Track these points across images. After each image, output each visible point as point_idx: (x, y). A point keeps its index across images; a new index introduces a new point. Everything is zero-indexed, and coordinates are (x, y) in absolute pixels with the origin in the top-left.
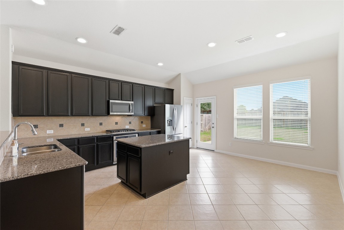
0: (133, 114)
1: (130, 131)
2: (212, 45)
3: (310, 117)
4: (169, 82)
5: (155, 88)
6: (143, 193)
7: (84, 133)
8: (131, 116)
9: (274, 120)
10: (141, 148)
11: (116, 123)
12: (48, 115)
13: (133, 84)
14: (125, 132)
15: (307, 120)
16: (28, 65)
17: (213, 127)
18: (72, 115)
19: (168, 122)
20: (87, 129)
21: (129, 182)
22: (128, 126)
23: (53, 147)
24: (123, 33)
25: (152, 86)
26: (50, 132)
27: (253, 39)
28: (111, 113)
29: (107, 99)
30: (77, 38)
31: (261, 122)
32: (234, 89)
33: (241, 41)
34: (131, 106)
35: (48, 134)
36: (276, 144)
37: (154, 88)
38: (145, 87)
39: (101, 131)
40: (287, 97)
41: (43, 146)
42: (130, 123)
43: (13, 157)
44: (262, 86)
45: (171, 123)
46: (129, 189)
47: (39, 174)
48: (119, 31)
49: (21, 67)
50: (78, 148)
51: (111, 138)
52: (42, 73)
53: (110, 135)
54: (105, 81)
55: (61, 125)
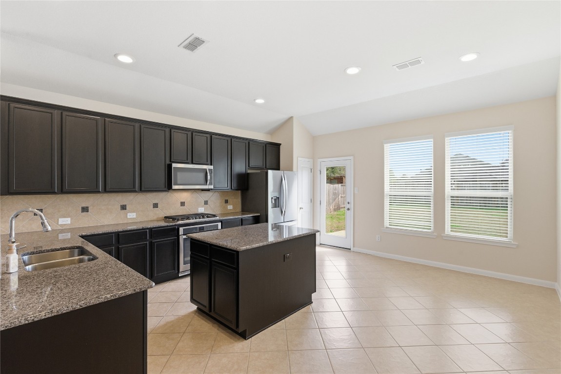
0: (212, 187)
1: (208, 217)
2: (353, 71)
3: (512, 193)
4: (273, 131)
5: (249, 143)
6: (240, 330)
7: (125, 222)
8: (208, 190)
9: (452, 197)
10: (237, 252)
11: (183, 204)
12: (62, 191)
13: (211, 134)
14: (198, 220)
15: (507, 198)
16: (25, 101)
17: (348, 209)
18: (105, 191)
19: (273, 200)
20: (132, 216)
21: (214, 311)
22: (203, 208)
23: (76, 251)
24: (201, 49)
25: (243, 139)
26: (65, 221)
27: (423, 63)
28: (175, 187)
29: (168, 162)
30: (116, 55)
31: (430, 202)
32: (385, 145)
33: (402, 66)
34: (209, 174)
35: (61, 225)
36: (455, 237)
37: (247, 142)
38: (233, 140)
39: (155, 218)
40: (461, 154)
41: (58, 250)
42: (206, 203)
43: (12, 274)
44: (432, 140)
45: (278, 203)
46: (214, 324)
47: (72, 311)
48: (194, 44)
49: (13, 105)
50: (118, 249)
51: (173, 231)
52: (52, 116)
53: (173, 226)
54: (163, 129)
55: (85, 209)
